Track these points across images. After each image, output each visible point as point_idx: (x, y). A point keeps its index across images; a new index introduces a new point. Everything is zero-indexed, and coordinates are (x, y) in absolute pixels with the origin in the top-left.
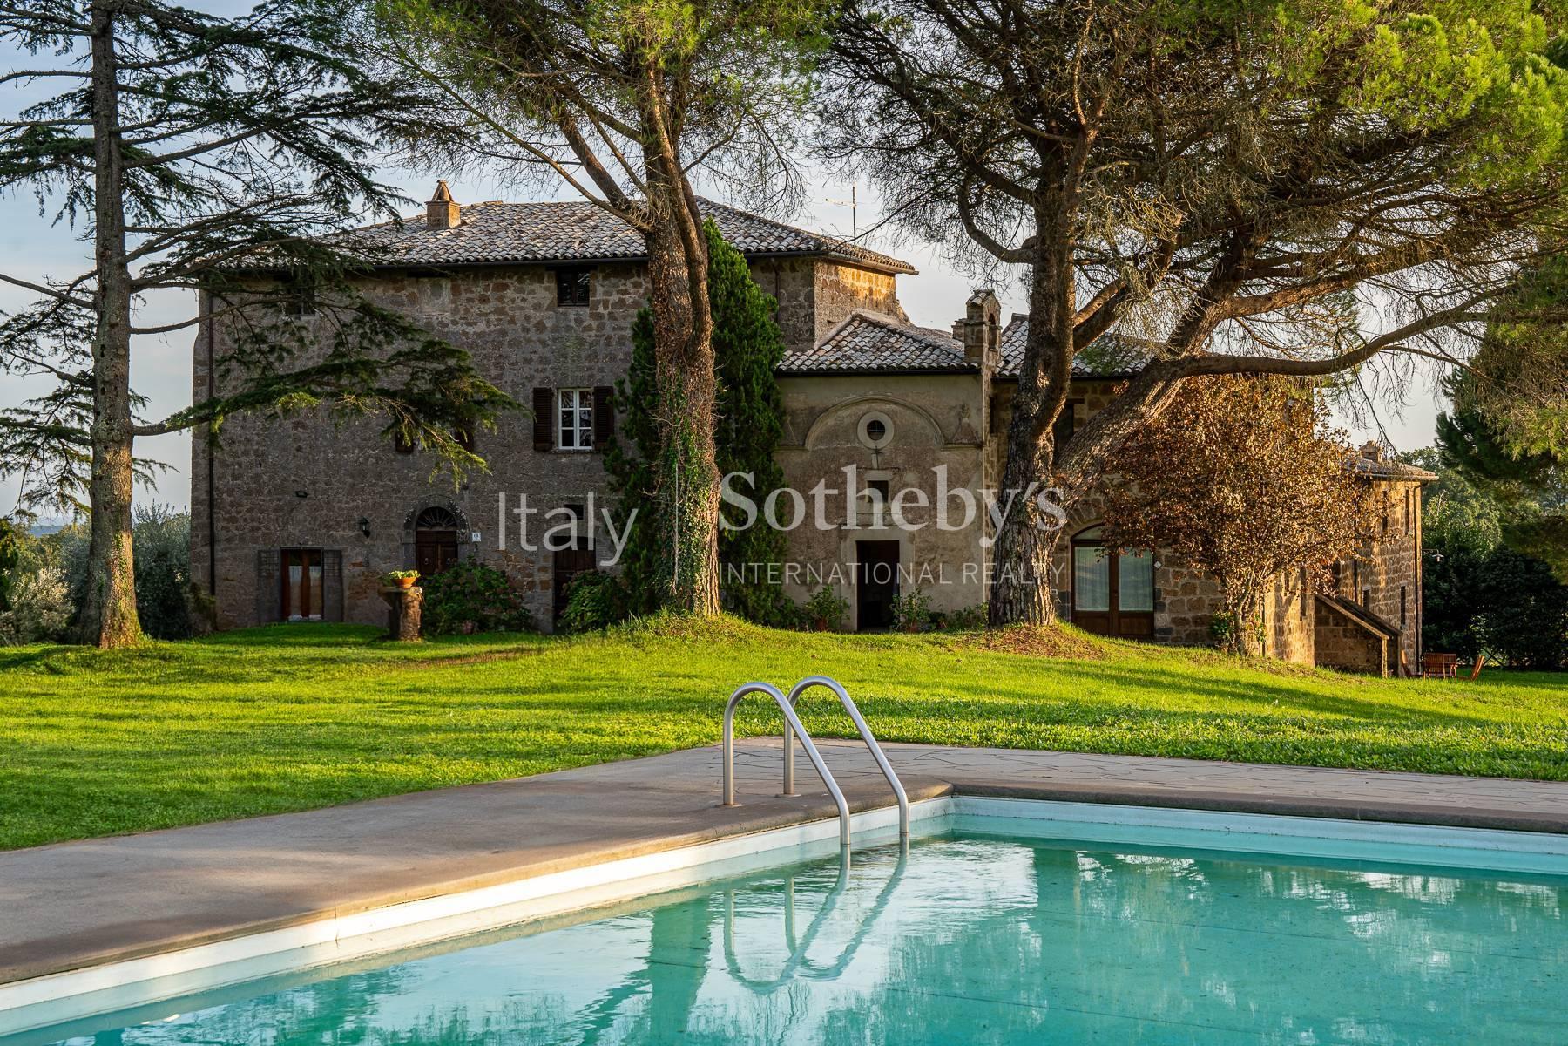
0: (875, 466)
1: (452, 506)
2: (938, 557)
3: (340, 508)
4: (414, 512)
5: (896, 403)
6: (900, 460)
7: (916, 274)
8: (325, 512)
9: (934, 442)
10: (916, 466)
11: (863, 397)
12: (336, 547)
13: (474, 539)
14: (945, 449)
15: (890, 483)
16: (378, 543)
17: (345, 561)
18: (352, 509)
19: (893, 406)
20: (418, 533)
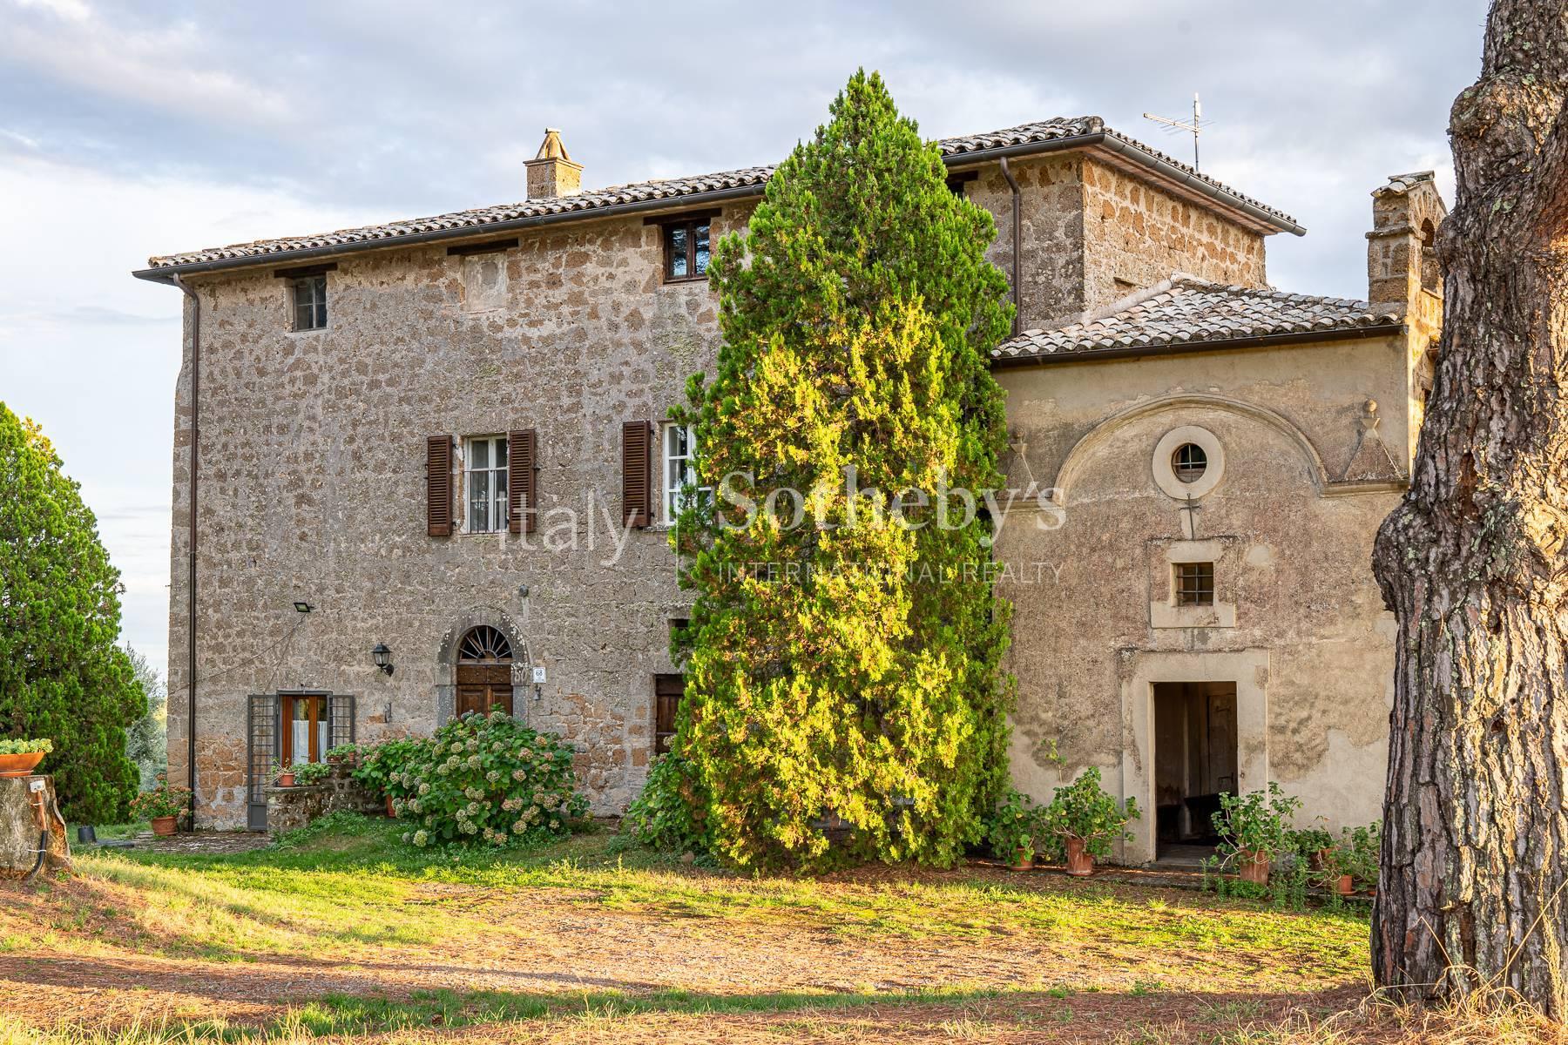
0: (1187, 533)
1: (505, 624)
2: (1317, 715)
3: (355, 629)
4: (452, 635)
5: (1228, 407)
6: (1237, 521)
7: (1300, 233)
8: (334, 635)
9: (1306, 481)
10: (1271, 532)
11: (1165, 399)
12: (349, 692)
13: (536, 679)
14: (1330, 495)
15: (1218, 569)
16: (404, 684)
17: (359, 712)
18: (370, 630)
19: (1222, 414)
20: (460, 668)
